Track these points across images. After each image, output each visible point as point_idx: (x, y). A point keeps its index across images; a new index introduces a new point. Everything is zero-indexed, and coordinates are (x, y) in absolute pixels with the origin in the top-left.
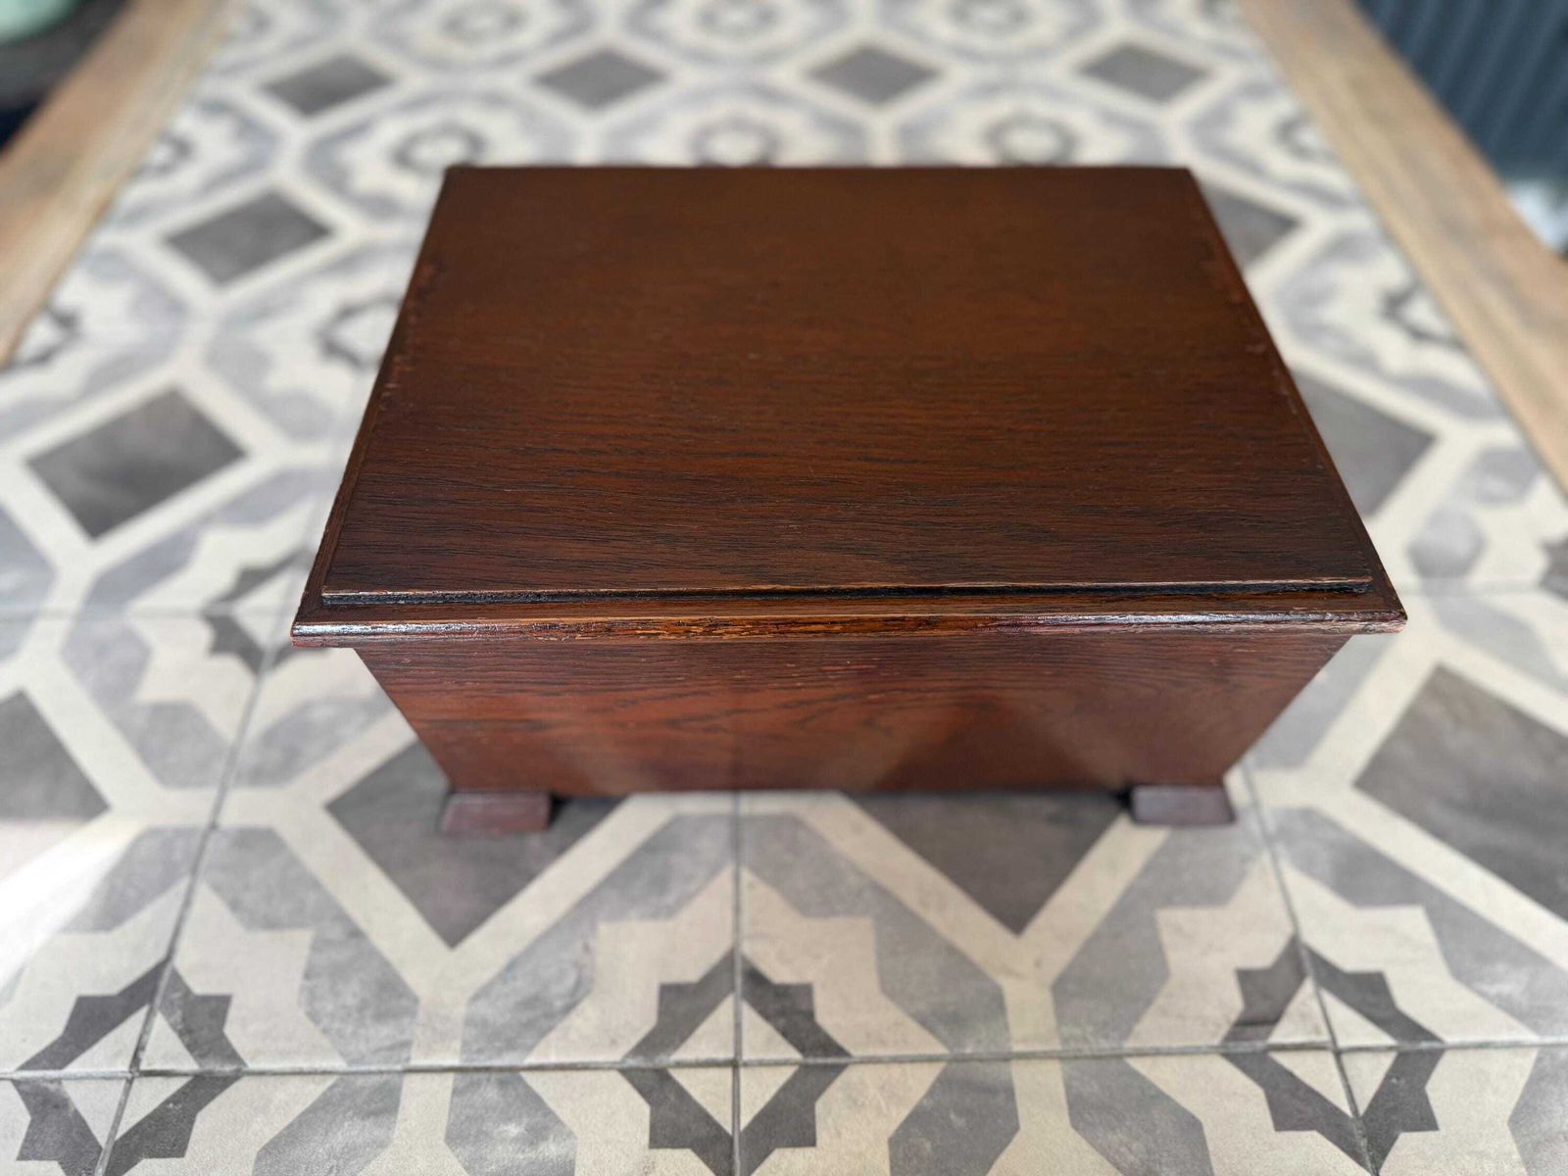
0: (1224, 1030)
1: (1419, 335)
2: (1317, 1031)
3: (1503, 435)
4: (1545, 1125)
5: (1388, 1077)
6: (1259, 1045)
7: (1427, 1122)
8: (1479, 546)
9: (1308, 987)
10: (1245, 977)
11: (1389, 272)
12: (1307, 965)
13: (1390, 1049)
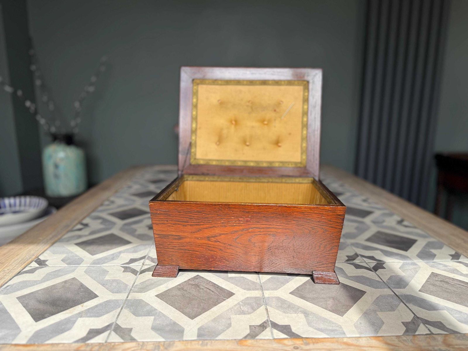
0: (345, 260)
1: (369, 203)
2: (362, 260)
3: (386, 212)
4: (405, 268)
5: (376, 265)
6: (352, 262)
7: (384, 268)
8: (384, 221)
9: (359, 257)
10: (347, 256)
11: (363, 198)
12: (359, 255)
13: (376, 262)
